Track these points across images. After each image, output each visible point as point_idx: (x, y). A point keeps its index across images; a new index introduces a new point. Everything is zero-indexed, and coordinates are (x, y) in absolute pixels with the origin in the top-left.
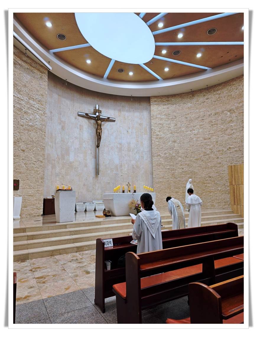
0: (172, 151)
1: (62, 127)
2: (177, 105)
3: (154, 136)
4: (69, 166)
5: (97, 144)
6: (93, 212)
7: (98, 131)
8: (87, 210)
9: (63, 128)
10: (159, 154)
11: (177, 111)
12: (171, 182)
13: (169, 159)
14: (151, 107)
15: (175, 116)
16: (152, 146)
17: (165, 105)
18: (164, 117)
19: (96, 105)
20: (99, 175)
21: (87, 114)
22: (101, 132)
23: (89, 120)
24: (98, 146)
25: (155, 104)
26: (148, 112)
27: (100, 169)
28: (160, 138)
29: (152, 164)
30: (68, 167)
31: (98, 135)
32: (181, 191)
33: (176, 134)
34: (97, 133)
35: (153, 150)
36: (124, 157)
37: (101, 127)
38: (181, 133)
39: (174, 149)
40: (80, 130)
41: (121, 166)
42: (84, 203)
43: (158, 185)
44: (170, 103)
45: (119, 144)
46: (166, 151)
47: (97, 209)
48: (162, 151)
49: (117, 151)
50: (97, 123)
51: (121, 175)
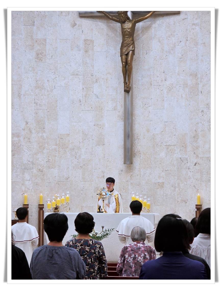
1: (38, 55)
4: (56, 145)
5: (124, 84)
9: (39, 57)
20: (132, 164)
22: (133, 51)
24: (125, 90)
30: (54, 147)
34: (121, 56)
36: (202, 111)
37: (133, 40)
40: (86, 51)
41: (195, 137)
45: (191, 75)
49: (184, 96)
51: (195, 163)
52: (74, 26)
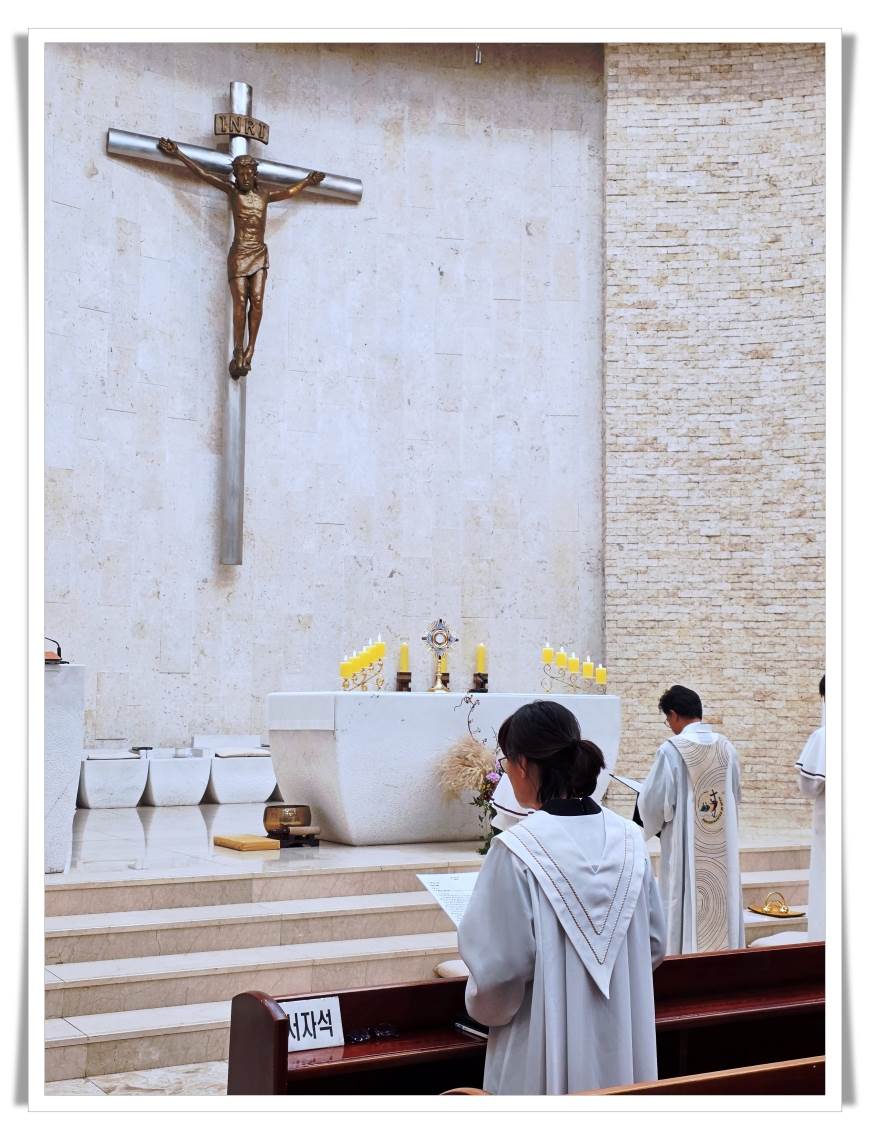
0: (744, 416)
2: (790, 100)
3: (621, 312)
5: (236, 352)
6: (197, 811)
7: (243, 264)
8: (157, 796)
10: (651, 434)
11: (788, 146)
12: (726, 625)
13: (721, 470)
14: (609, 109)
15: (770, 180)
16: (603, 376)
17: (707, 99)
18: (693, 183)
19: (231, 85)
20: (240, 563)
21: (167, 147)
22: (265, 269)
23: (184, 185)
24: (238, 370)
25: (639, 96)
26: (587, 141)
27: (249, 524)
28: (664, 327)
29: (604, 503)
31: (243, 292)
32: (791, 691)
33: (770, 305)
34: (232, 278)
35: (609, 403)
36: (411, 448)
37: (260, 240)
38: (808, 298)
39: (758, 402)
40: (122, 251)
41: (393, 509)
42: (136, 750)
43: (640, 647)
44: (738, 91)
45: (383, 357)
46: (700, 417)
47: (220, 794)
48: (674, 417)
49: (366, 405)
50: (235, 206)
51: (390, 571)
52: (92, 175)
